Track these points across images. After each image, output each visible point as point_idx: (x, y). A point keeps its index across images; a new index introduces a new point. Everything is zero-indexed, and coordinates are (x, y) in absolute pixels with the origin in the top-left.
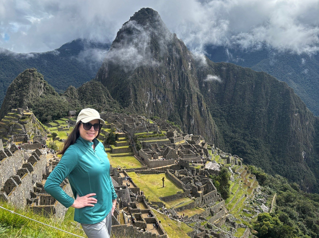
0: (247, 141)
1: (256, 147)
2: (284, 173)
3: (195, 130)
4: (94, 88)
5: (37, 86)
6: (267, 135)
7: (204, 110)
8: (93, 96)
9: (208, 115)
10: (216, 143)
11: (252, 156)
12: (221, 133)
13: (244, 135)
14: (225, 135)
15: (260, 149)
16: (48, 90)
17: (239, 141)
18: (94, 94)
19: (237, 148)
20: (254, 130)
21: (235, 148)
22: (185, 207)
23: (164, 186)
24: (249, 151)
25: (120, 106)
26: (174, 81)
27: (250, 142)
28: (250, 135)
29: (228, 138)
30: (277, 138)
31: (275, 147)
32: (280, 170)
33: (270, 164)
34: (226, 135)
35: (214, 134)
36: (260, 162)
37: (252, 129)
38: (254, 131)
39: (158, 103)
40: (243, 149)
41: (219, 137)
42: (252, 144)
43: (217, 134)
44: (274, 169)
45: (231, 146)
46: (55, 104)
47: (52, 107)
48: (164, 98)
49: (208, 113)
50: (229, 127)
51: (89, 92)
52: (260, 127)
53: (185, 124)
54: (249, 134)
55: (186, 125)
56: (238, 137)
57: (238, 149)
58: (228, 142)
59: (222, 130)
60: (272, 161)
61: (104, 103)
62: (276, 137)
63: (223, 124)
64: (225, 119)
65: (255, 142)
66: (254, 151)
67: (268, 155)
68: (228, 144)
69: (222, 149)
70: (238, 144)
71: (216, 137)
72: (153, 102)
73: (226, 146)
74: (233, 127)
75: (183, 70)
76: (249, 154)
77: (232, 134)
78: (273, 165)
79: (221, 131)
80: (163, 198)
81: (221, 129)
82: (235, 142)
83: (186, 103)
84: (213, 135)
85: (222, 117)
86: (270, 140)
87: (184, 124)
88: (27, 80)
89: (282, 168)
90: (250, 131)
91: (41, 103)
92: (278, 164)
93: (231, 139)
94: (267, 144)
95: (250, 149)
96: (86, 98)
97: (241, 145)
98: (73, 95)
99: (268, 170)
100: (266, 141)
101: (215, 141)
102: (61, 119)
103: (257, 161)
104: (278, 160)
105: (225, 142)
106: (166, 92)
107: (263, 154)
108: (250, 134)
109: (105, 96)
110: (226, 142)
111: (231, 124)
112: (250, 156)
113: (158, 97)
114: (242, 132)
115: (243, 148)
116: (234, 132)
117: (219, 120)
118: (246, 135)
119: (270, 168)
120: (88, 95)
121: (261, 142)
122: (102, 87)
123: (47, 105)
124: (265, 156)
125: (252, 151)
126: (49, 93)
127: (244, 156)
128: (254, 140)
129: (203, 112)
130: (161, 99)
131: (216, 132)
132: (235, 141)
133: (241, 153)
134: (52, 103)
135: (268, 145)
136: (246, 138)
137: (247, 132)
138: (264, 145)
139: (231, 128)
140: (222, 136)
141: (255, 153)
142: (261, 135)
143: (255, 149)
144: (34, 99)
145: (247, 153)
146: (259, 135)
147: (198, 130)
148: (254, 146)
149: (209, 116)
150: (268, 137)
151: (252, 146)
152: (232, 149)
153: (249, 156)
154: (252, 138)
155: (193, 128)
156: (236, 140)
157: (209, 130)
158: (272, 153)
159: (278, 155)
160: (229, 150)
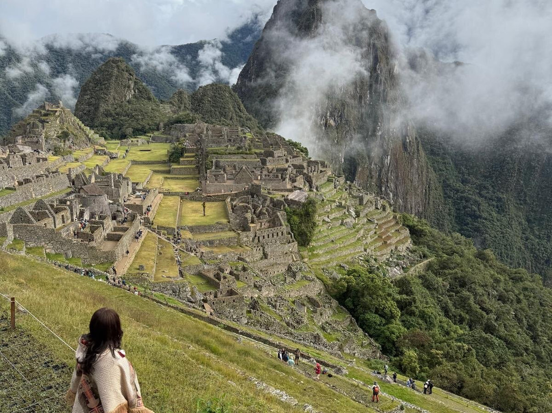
0: (486, 198)
1: (500, 208)
2: (544, 255)
3: (391, 174)
4: (216, 95)
5: (122, 84)
6: (522, 190)
7: (410, 142)
8: (213, 107)
9: (418, 150)
10: (427, 198)
11: (489, 223)
12: (440, 182)
13: (481, 187)
14: (446, 186)
15: (506, 212)
16: (140, 92)
17: (469, 196)
18: (215, 104)
19: (465, 207)
20: (500, 180)
21: (462, 208)
22: (219, 241)
23: (204, 215)
24: (485, 215)
25: (258, 125)
26: (360, 90)
27: (490, 199)
28: (492, 189)
29: (452, 191)
30: (540, 196)
31: (535, 211)
32: (539, 249)
33: (521, 238)
34: (449, 186)
35: (425, 183)
36: (502, 233)
37: (496, 178)
38: (499, 182)
39: (329, 126)
40: (475, 211)
41: (433, 188)
42: (494, 203)
43: (432, 182)
44: (527, 247)
45: (455, 204)
46: (146, 113)
47: (140, 117)
48: (341, 119)
49: (418, 147)
50: (456, 173)
51: (208, 101)
52: (512, 176)
53: (373, 163)
54: (490, 187)
55: (375, 164)
56: (469, 190)
57: (466, 210)
58: (449, 197)
59: (442, 178)
60: (525, 234)
61: (231, 119)
62: (539, 194)
63: (446, 168)
64: (452, 160)
65: (499, 200)
66: (495, 215)
67: (519, 223)
68: (450, 201)
69: (437, 207)
70: (467, 201)
71: (429, 187)
72: (321, 124)
73: (445, 204)
74: (463, 174)
75: (379, 72)
76: (486, 219)
77: (459, 185)
78: (527, 240)
79: (440, 179)
80: (191, 227)
81: (440, 175)
82: (462, 198)
83: (378, 128)
84: (423, 184)
85: (447, 156)
86: (527, 198)
87: (371, 163)
88: (108, 75)
89: (543, 247)
90: (494, 183)
91: (125, 112)
92: (537, 240)
93: (456, 194)
94: (521, 204)
95: (488, 211)
96: (202, 110)
97: (472, 203)
98: (181, 103)
99: (516, 248)
100: (520, 200)
101: (426, 194)
102: (147, 134)
103: (498, 231)
104: (538, 233)
105: (444, 197)
106: (344, 108)
107: (511, 221)
108: (492, 186)
109: (234, 107)
110: (447, 196)
111: (460, 169)
112: (487, 223)
113: (330, 117)
114: (478, 182)
115: (476, 209)
116: (464, 182)
117: (440, 160)
118: (484, 187)
119: (521, 246)
120: (207, 105)
121: (510, 201)
122: (230, 93)
123: (134, 114)
124: (515, 224)
125: (490, 214)
126: (142, 97)
127: (475, 222)
128: (497, 198)
129: (408, 144)
130: (335, 119)
131: (430, 180)
132: (462, 196)
133: (471, 218)
134: (142, 111)
135: (522, 206)
136: (484, 192)
137: (488, 184)
138: (516, 207)
139: (460, 175)
140: (441, 188)
141: (497, 219)
142: (511, 190)
143: (498, 212)
144: (116, 104)
145: (480, 217)
146: (509, 189)
147: (397, 173)
148: (497, 207)
149: (418, 153)
150: (525, 193)
151: (494, 208)
152: (456, 209)
153: (483, 223)
154: (494, 193)
155: (388, 170)
156: (465, 194)
157: (417, 176)
158: (529, 221)
159: (539, 225)
160: (449, 210)
